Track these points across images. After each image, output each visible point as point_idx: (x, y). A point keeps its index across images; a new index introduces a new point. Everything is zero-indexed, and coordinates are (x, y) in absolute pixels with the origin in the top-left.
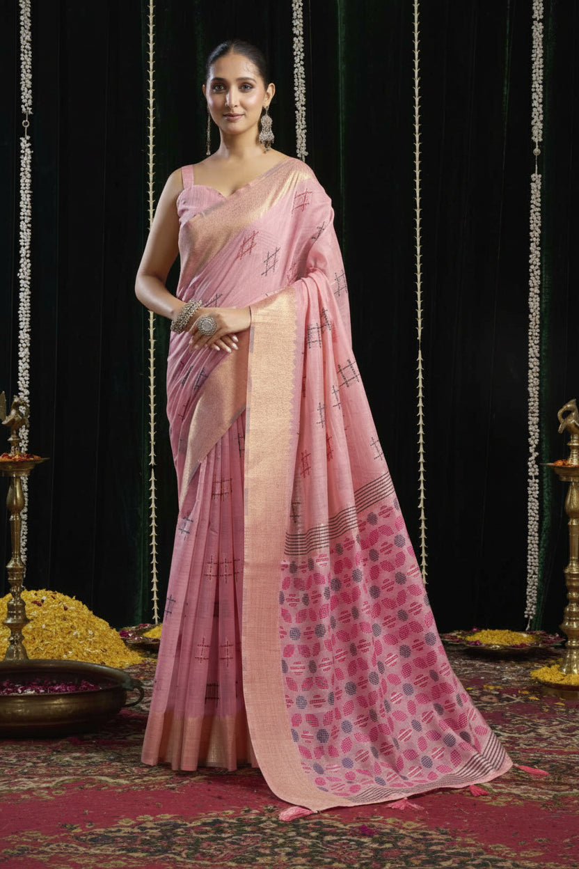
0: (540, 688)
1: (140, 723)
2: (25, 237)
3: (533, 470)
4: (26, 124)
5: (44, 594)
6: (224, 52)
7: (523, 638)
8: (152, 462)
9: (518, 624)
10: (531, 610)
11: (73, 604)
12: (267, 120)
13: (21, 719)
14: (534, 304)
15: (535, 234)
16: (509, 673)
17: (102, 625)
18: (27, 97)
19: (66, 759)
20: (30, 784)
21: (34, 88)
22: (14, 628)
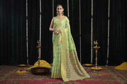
0: (92, 70)
1: (51, 73)
2: (40, 25)
3: (92, 48)
4: (41, 13)
5: (42, 60)
6: (59, 5)
7: (91, 65)
9: (90, 63)
10: (91, 62)
11: (45, 61)
12: (63, 13)
13: (38, 72)
14: (92, 31)
15: (92, 24)
16: (89, 68)
17: (48, 63)
18: (41, 11)
19: (43, 76)
20: (40, 79)
21: (41, 10)
22: (39, 64)
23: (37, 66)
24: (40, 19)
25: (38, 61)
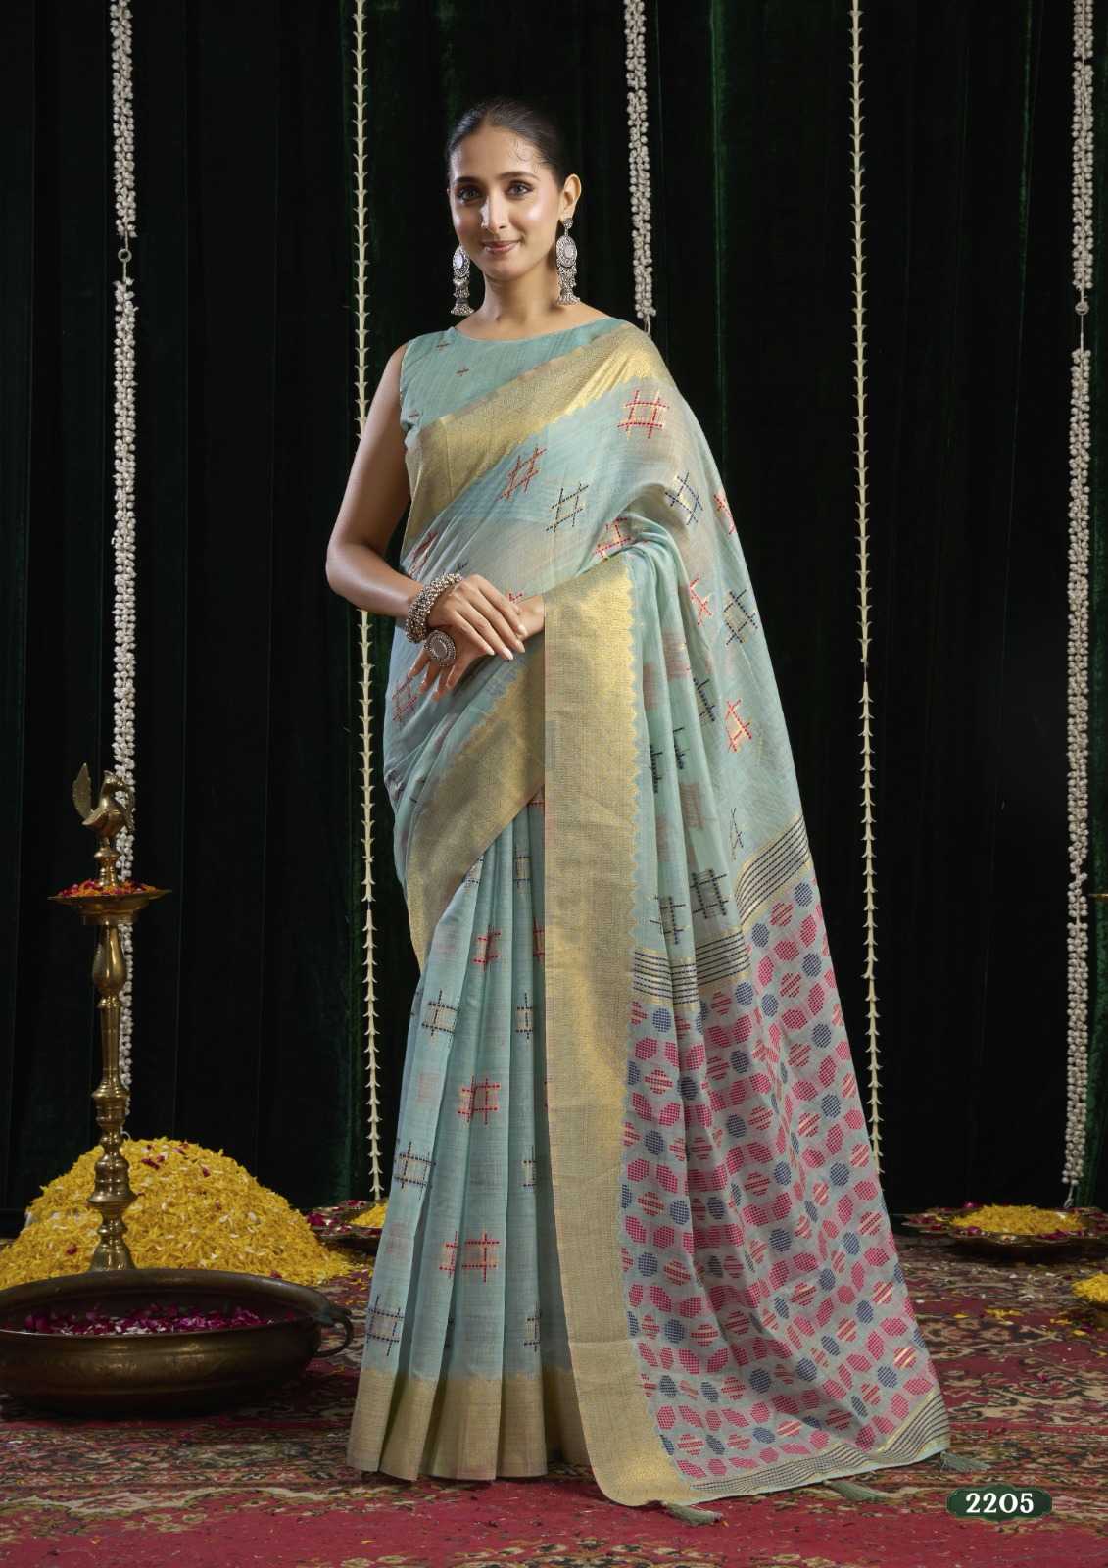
0: (1092, 1314)
1: (346, 1387)
2: (125, 471)
3: (1077, 906)
4: (125, 255)
5: (163, 1147)
6: (474, 127)
7: (1062, 1221)
8: (369, 896)
10: (1074, 1169)
11: (219, 1165)
16: (1033, 1286)
17: (274, 1202)
18: (126, 204)
19: (206, 1454)
20: (138, 1502)
21: (140, 188)
22: (112, 1212)
23: (81, 1265)
24: (125, 361)
25: (95, 1156)
